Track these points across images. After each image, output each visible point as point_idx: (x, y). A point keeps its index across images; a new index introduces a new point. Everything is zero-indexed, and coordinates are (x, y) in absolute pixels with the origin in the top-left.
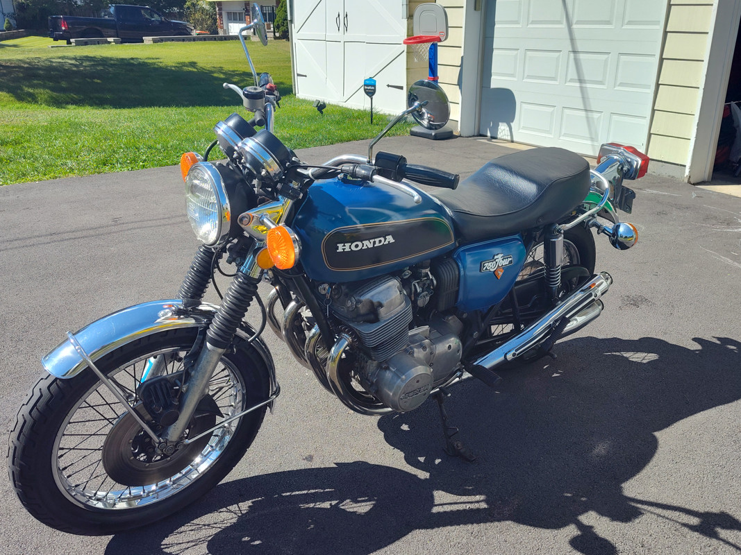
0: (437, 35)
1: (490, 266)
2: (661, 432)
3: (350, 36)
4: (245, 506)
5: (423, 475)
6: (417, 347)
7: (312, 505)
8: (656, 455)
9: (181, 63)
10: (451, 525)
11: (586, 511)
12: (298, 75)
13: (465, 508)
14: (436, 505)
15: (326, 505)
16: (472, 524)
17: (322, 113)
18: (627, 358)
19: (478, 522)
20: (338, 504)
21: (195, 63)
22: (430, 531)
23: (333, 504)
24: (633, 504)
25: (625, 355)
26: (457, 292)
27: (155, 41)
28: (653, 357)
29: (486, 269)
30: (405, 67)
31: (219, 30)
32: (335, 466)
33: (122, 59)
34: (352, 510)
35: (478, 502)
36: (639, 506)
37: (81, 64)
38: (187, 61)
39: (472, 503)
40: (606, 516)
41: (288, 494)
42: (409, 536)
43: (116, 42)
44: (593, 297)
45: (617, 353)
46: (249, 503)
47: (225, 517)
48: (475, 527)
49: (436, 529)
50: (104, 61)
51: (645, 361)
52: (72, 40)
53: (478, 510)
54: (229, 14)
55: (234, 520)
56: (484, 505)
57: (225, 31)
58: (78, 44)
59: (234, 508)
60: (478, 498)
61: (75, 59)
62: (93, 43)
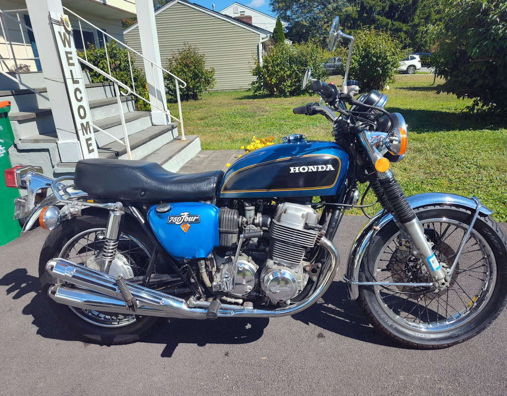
7: (338, 309)
15: (330, 306)
23: (326, 304)
32: (310, 323)
41: (346, 320)
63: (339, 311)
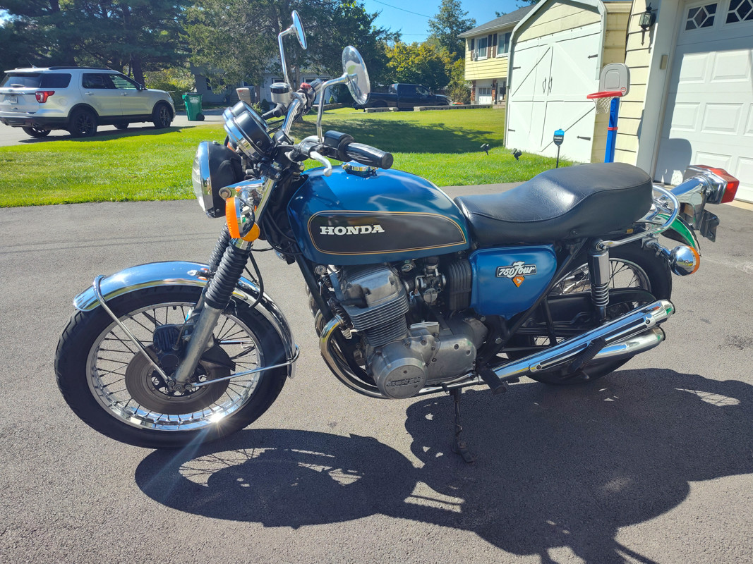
0: (618, 91)
1: (507, 272)
2: (698, 483)
3: (552, 96)
4: (258, 452)
5: (418, 463)
6: (416, 340)
7: (308, 465)
8: (680, 507)
9: (433, 124)
10: (414, 520)
11: (561, 545)
12: (509, 130)
13: (437, 507)
14: (412, 496)
15: (319, 469)
16: (435, 524)
17: (518, 159)
18: (700, 398)
19: (442, 524)
20: (329, 470)
21: (443, 124)
22: (391, 519)
23: (325, 469)
24: (620, 553)
25: (699, 394)
26: (470, 293)
27: (421, 110)
28: (732, 401)
29: (502, 274)
30: (594, 121)
31: (471, 101)
32: (349, 436)
33: (393, 122)
34: (336, 479)
35: (453, 504)
36: (628, 557)
37: (364, 125)
38: (437, 123)
39: (447, 503)
40: (581, 557)
41: (297, 450)
42: (369, 518)
43: (394, 110)
44: (644, 323)
45: (691, 391)
46: (263, 450)
47: (236, 457)
48: (434, 529)
49: (398, 519)
50: (380, 123)
51: (719, 405)
52: (366, 109)
53: (450, 512)
54: (480, 89)
55: (242, 462)
56: (458, 509)
57: (475, 102)
58: (369, 111)
59: (249, 451)
60: (457, 500)
61: (362, 121)
62: (379, 111)
63: (306, 463)
